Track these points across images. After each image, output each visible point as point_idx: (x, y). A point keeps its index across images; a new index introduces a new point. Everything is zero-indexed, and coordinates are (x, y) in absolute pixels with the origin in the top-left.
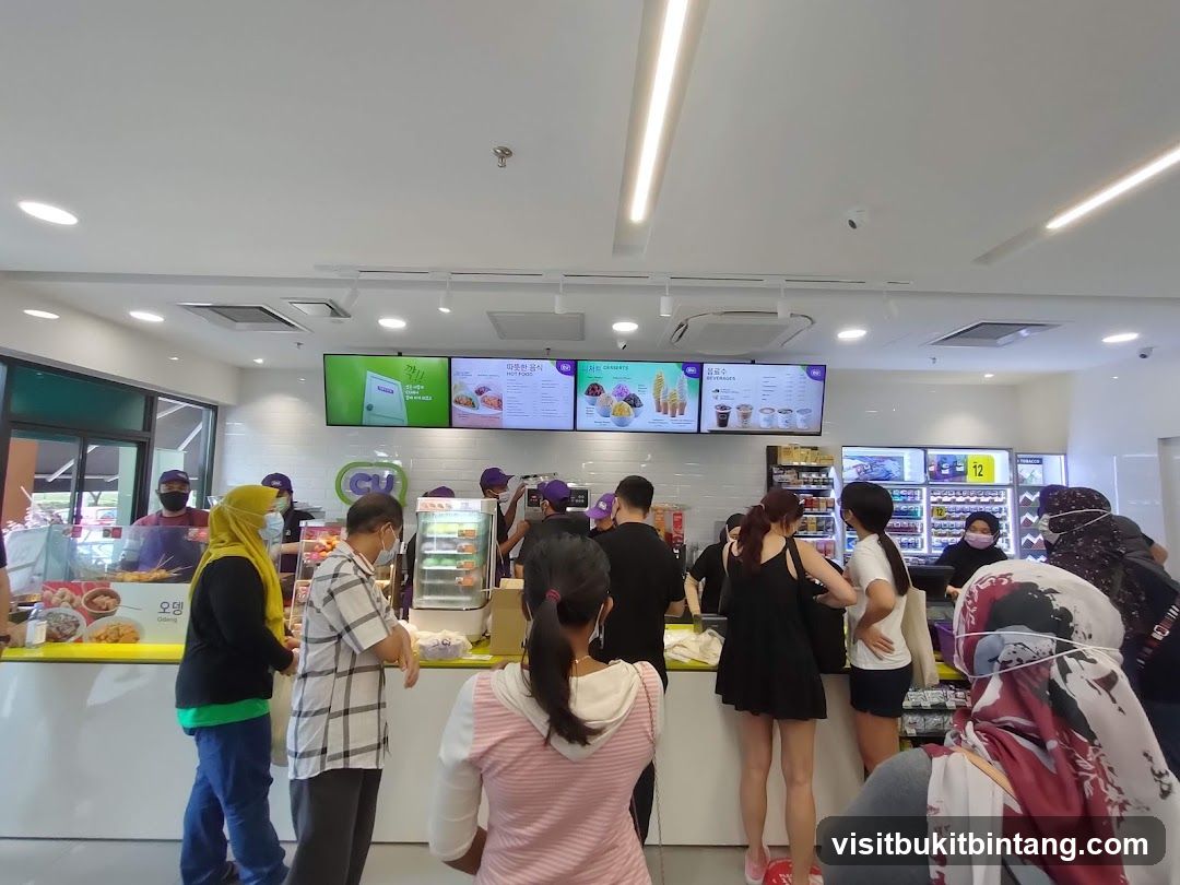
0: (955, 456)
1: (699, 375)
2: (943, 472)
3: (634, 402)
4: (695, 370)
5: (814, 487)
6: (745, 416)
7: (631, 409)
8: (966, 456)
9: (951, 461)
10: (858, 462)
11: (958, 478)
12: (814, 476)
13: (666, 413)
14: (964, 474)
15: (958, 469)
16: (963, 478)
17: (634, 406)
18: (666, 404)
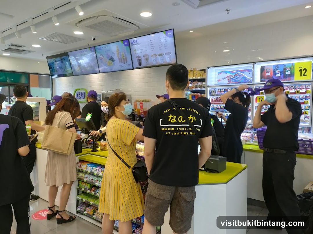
0: (285, 65)
1: (129, 45)
2: (277, 75)
3: (112, 59)
4: (127, 42)
5: (199, 89)
6: (147, 60)
7: (112, 63)
8: (292, 64)
9: (282, 69)
10: (229, 74)
11: (288, 79)
12: (200, 84)
13: (122, 63)
14: (292, 75)
15: (287, 73)
16: (292, 78)
17: (113, 61)
18: (121, 59)
